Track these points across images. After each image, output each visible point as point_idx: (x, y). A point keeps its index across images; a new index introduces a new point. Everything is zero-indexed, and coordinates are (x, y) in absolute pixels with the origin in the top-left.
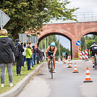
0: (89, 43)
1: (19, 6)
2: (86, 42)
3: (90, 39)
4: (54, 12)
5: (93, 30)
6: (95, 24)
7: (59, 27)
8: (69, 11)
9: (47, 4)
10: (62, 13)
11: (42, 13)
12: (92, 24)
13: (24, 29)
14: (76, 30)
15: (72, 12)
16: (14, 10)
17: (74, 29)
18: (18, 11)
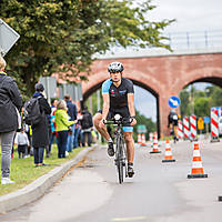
0: (198, 105)
1: (39, 12)
2: (193, 103)
3: (201, 95)
4: (118, 30)
5: (208, 72)
6: (211, 59)
7: (130, 66)
8: (154, 26)
9: (103, 10)
10: (136, 31)
11: (91, 31)
12: (205, 58)
13: (50, 66)
14: (169, 73)
15: (159, 30)
16: (28, 20)
17: (164, 70)
18: (36, 23)
